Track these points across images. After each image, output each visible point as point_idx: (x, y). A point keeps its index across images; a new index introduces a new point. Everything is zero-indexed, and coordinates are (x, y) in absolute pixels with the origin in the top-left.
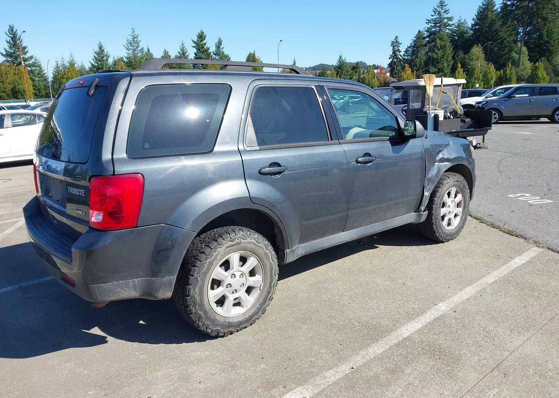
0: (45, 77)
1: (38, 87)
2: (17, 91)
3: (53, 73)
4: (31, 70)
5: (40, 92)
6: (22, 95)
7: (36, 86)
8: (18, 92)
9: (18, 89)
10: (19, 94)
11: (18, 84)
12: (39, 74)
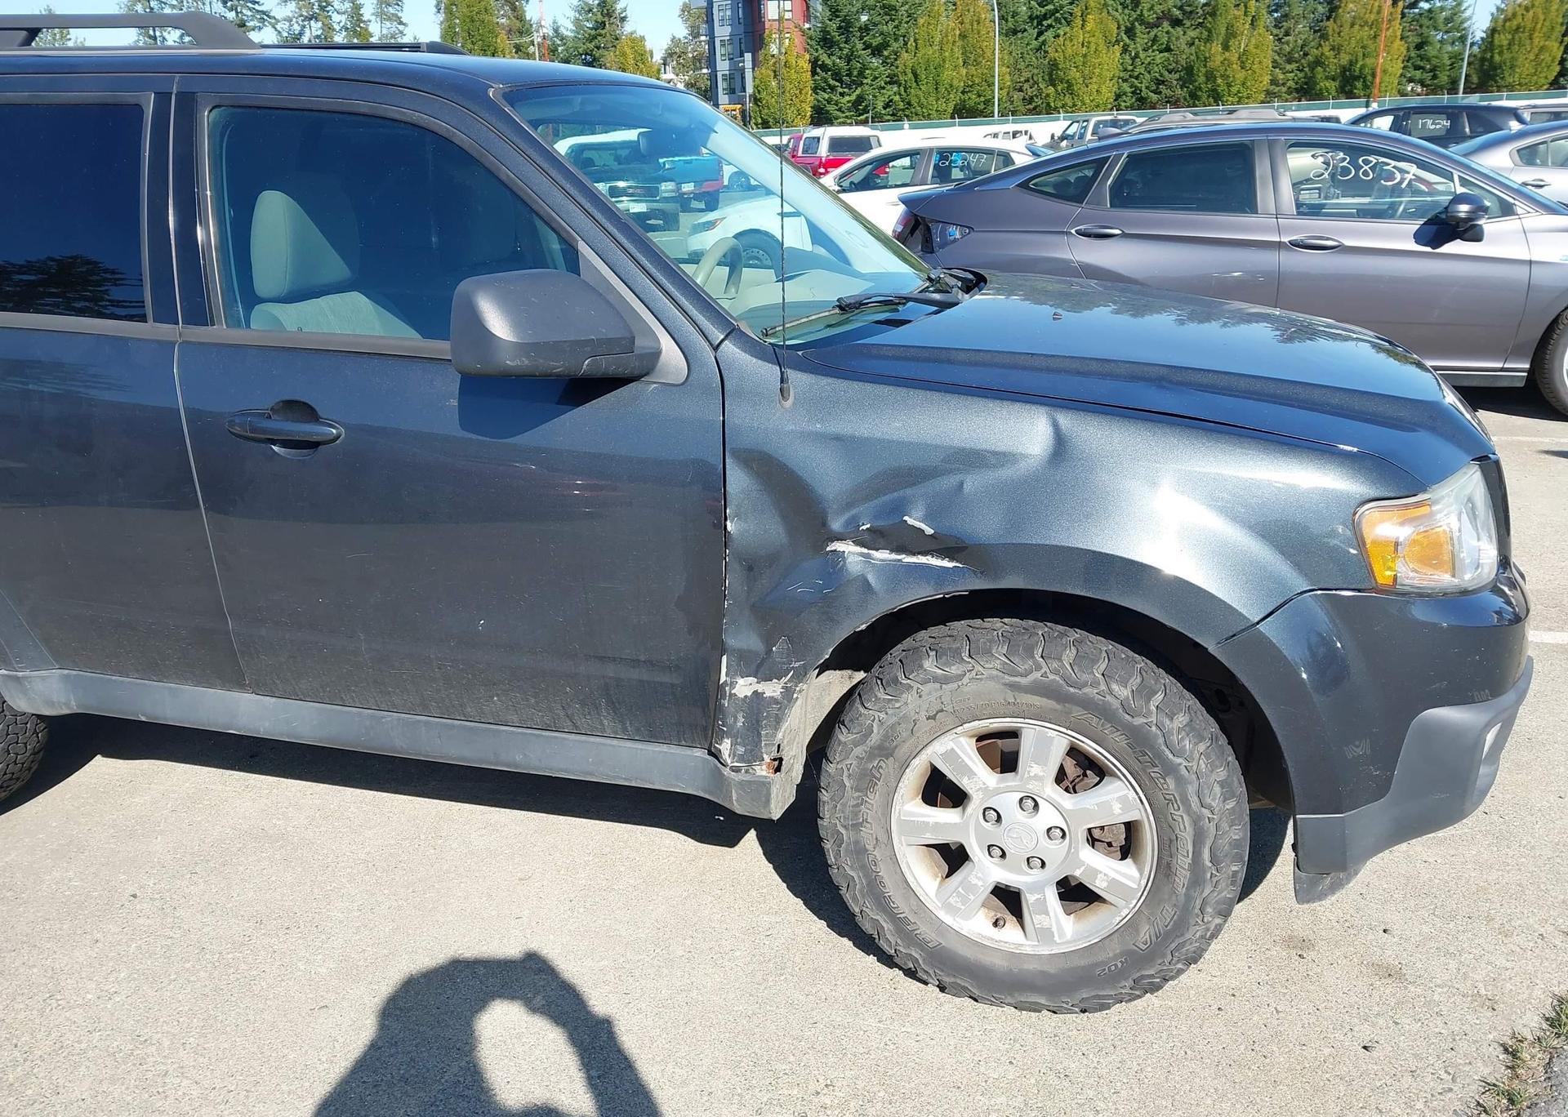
0: (1464, 29)
1: (1435, 61)
2: (1357, 73)
3: (1492, 14)
4: (1430, 11)
5: (1435, 77)
6: (1366, 87)
7: (1428, 60)
8: (1357, 78)
9: (1360, 71)
10: (1359, 84)
11: (1364, 55)
12: (1448, 20)
